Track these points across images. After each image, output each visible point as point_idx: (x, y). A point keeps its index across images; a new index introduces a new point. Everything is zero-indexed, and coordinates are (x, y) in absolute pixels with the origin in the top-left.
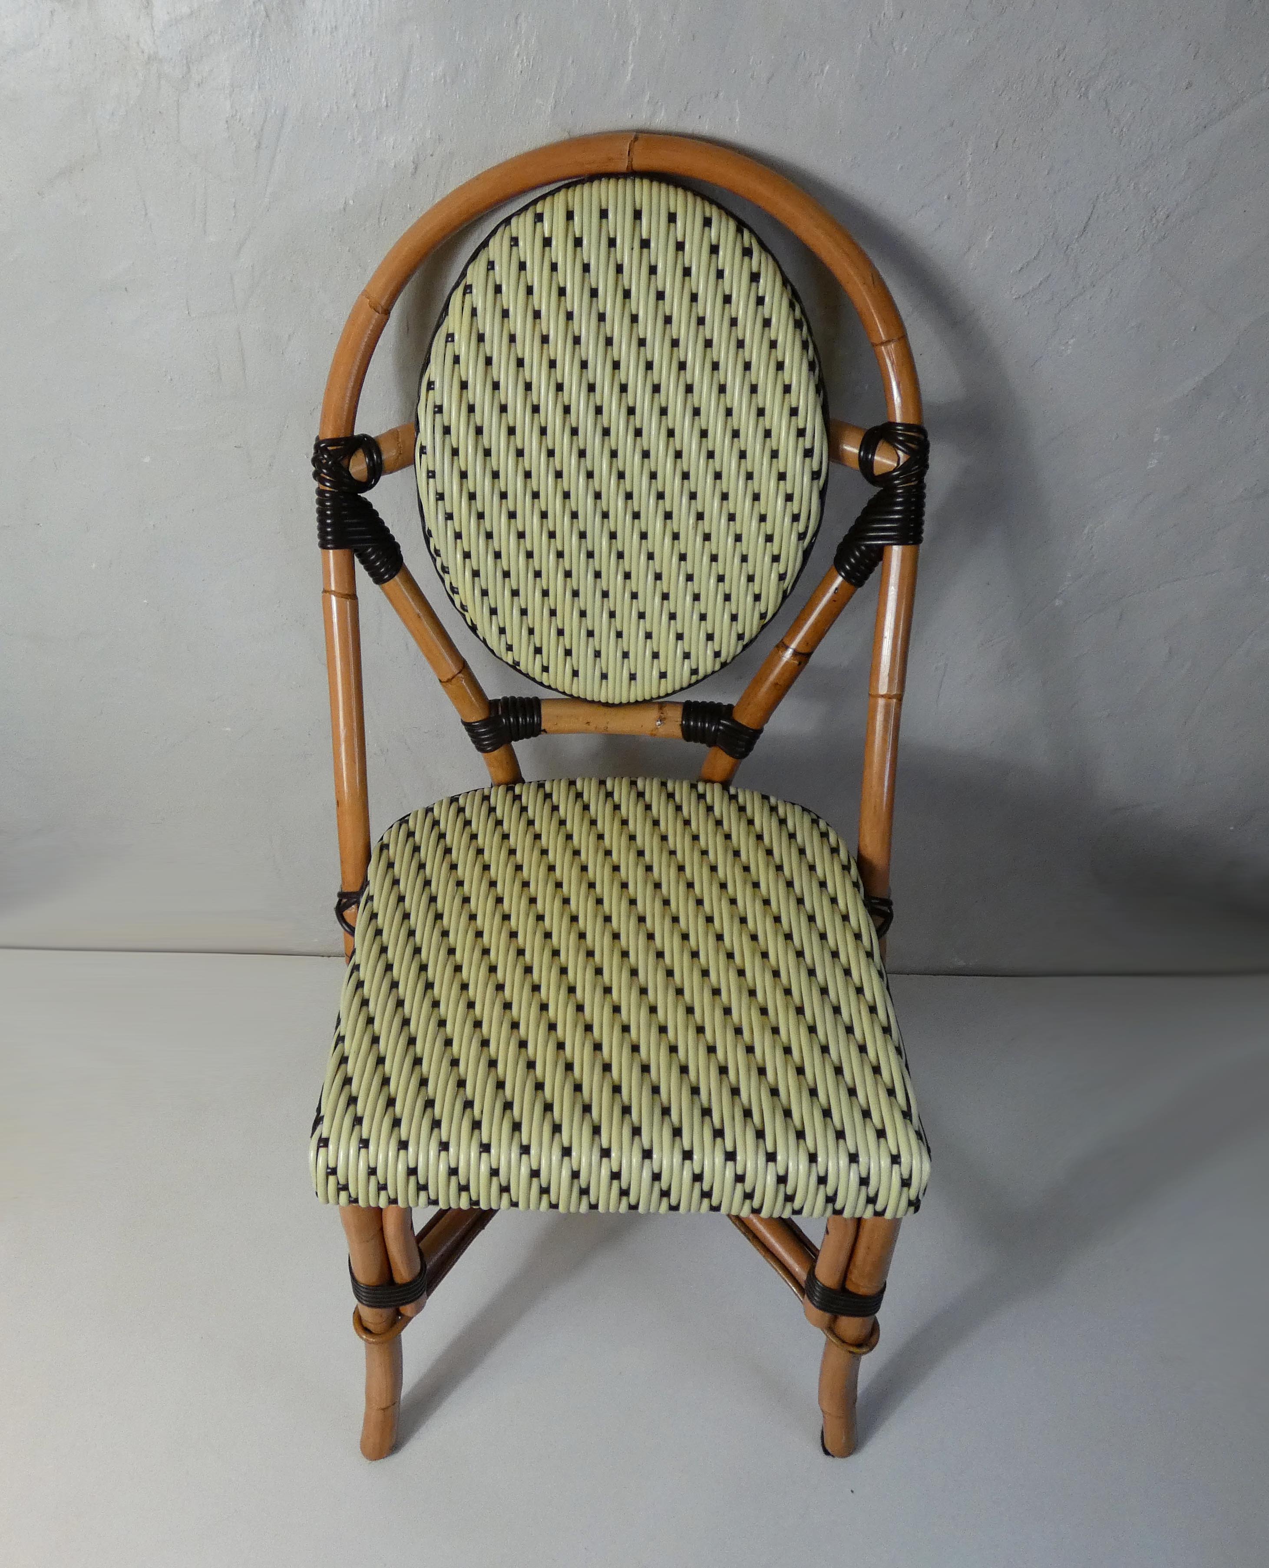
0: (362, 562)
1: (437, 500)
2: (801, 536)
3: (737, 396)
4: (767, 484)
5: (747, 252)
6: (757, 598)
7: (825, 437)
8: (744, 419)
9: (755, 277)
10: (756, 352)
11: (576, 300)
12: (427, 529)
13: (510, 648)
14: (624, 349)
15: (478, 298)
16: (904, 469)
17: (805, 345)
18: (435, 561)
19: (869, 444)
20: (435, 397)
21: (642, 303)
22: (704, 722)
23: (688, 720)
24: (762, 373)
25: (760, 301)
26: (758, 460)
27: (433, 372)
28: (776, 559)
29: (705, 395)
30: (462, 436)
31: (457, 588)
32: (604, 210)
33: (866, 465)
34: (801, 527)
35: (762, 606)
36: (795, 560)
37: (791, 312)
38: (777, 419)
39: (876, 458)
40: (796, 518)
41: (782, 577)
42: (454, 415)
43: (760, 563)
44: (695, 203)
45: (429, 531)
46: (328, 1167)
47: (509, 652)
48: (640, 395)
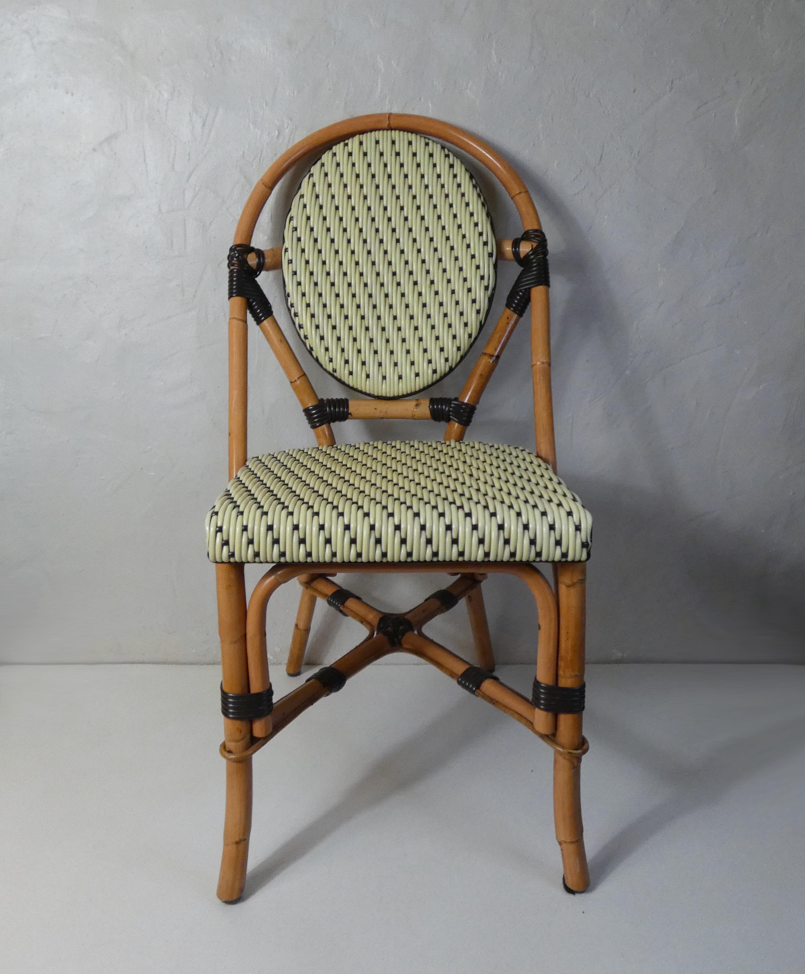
0: (251, 313)
1: (293, 275)
2: (487, 288)
3: (446, 220)
4: (465, 261)
5: (447, 156)
6: (466, 325)
7: (493, 236)
8: (451, 230)
9: (452, 166)
10: (454, 198)
11: (365, 179)
12: (287, 293)
13: (331, 360)
14: (389, 201)
15: (316, 178)
16: (534, 251)
17: (479, 196)
18: (289, 310)
19: (516, 244)
20: (294, 223)
21: (397, 179)
22: (442, 405)
23: (433, 406)
24: (458, 208)
25: (455, 176)
26: (460, 251)
27: (293, 213)
28: (474, 301)
29: (430, 221)
30: (307, 243)
31: (302, 325)
32: (377, 141)
33: (516, 254)
34: (485, 282)
35: (469, 330)
36: (484, 301)
37: (471, 182)
38: (468, 229)
39: (521, 249)
40: (482, 278)
41: (478, 312)
42: (303, 232)
43: (466, 305)
44: (421, 139)
45: (288, 294)
46: (217, 527)
47: (331, 363)
48: (397, 222)
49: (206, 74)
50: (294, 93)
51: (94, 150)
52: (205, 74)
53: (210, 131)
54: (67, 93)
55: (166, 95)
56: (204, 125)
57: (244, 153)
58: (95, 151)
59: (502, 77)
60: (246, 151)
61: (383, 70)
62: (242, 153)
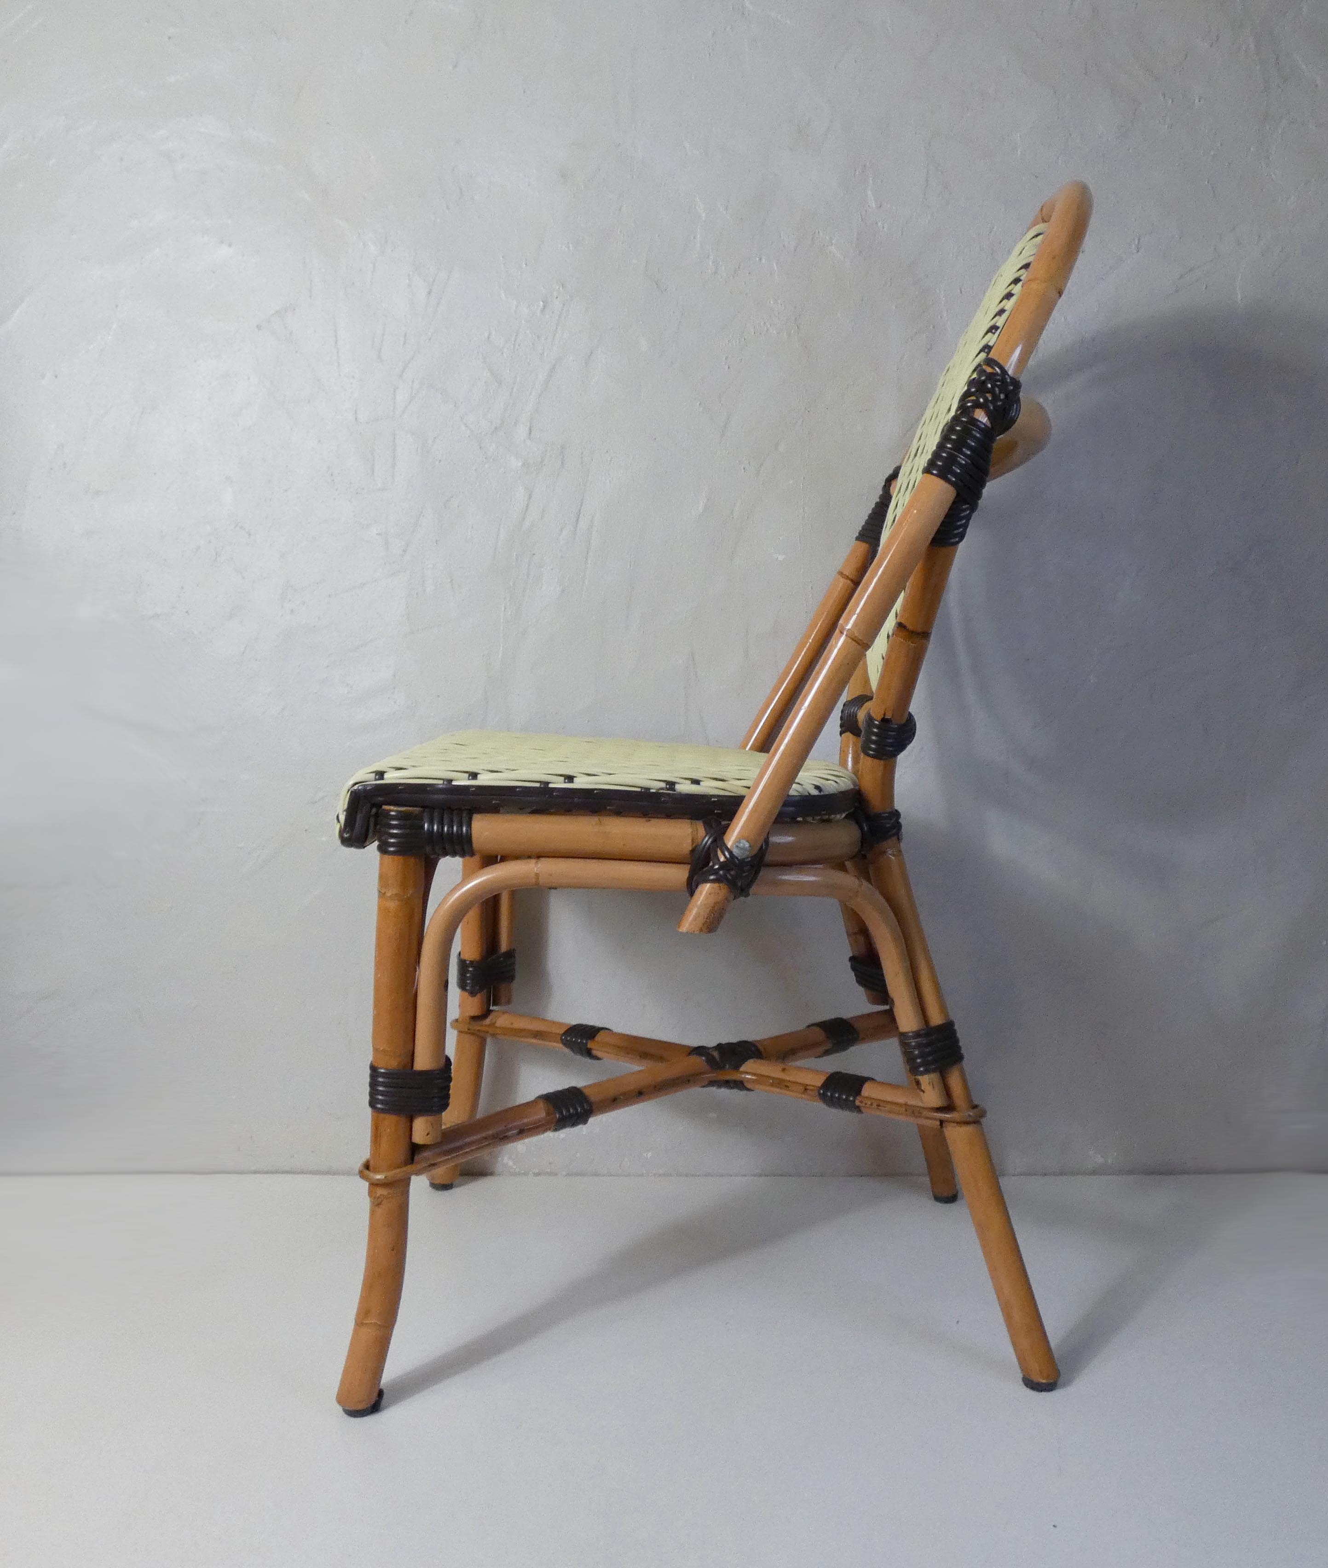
49: (436, 218)
50: (569, 247)
51: (259, 327)
52: (434, 218)
53: (439, 301)
54: (222, 242)
55: (373, 250)
56: (429, 293)
57: (490, 334)
58: (259, 330)
59: (883, 228)
60: (494, 332)
61: (704, 215)
62: (486, 334)
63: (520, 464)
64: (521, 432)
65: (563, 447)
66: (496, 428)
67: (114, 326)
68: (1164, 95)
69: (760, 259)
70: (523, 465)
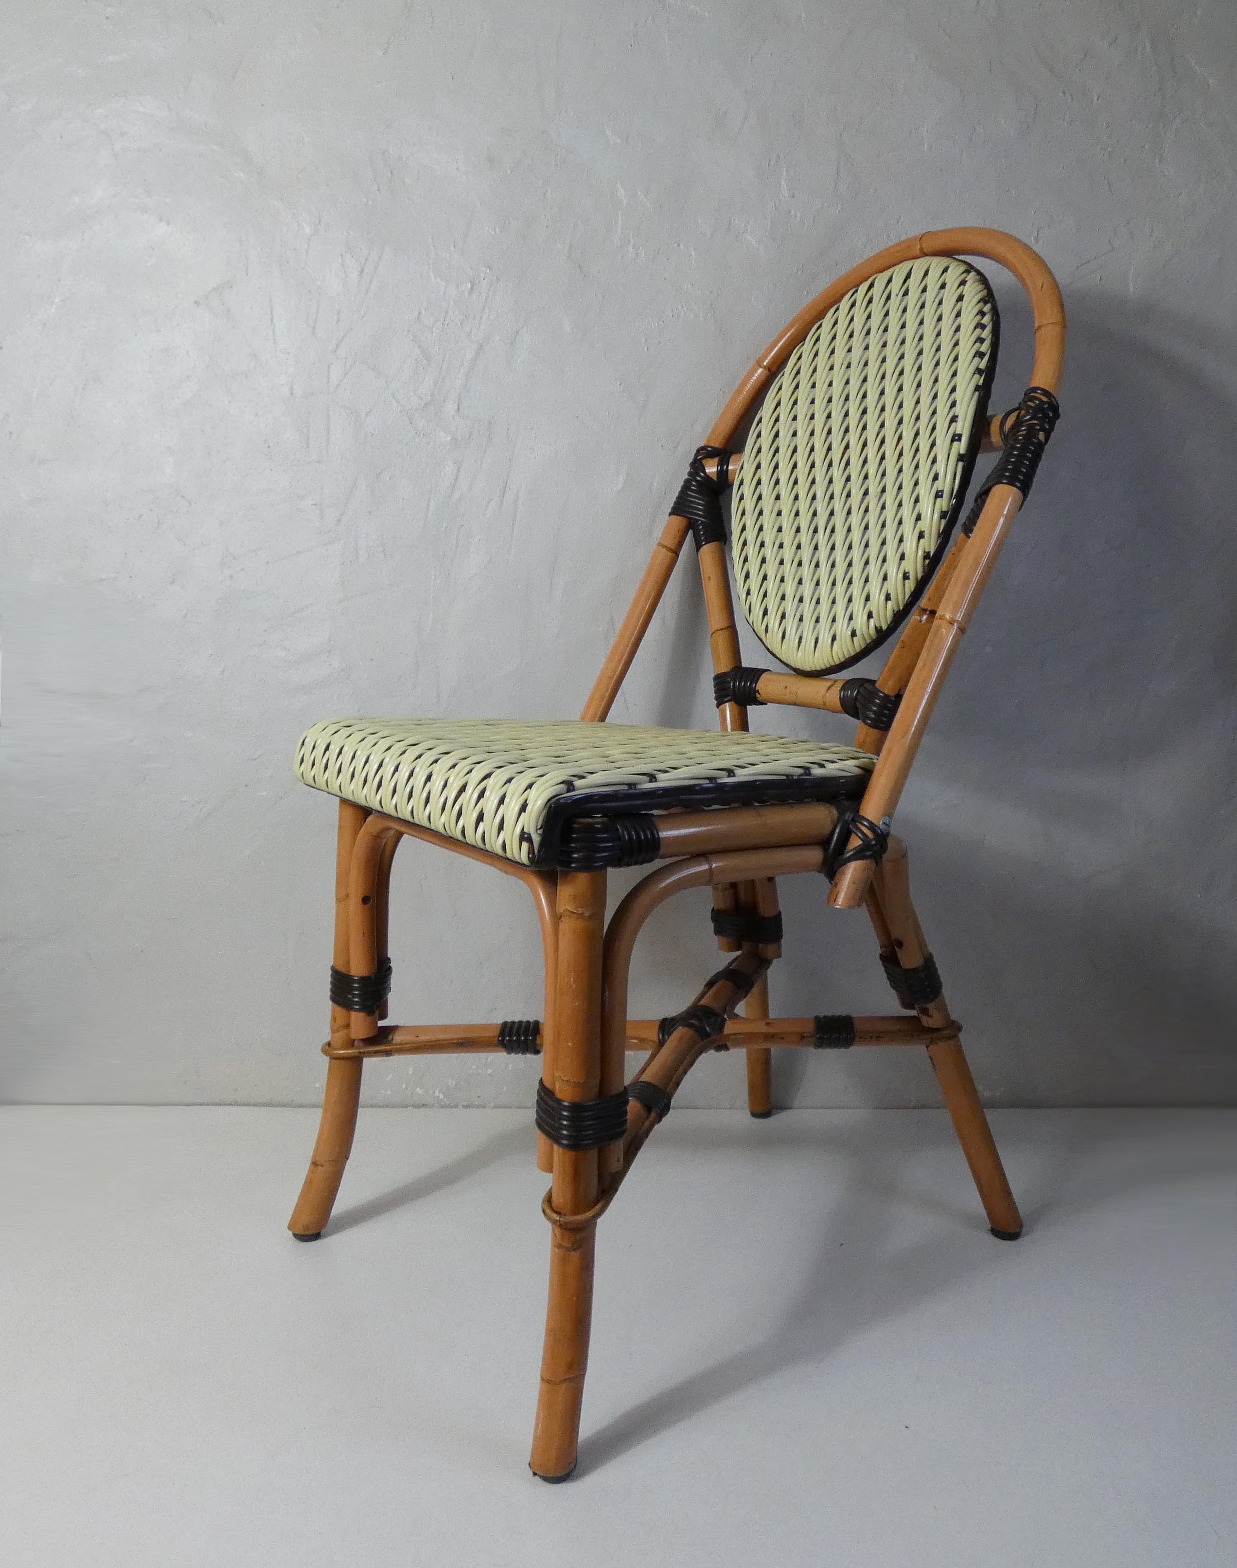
23: (846, 691)
49: (367, 200)
50: (495, 231)
51: (197, 303)
52: (365, 200)
53: (371, 281)
54: (161, 220)
55: (307, 230)
56: (362, 272)
57: (420, 313)
58: (198, 306)
59: (796, 217)
60: (423, 311)
61: (625, 202)
62: (417, 314)
63: (449, 439)
64: (450, 408)
65: (490, 423)
66: (426, 404)
67: (57, 300)
68: (1064, 93)
69: (679, 245)
70: (453, 439)
